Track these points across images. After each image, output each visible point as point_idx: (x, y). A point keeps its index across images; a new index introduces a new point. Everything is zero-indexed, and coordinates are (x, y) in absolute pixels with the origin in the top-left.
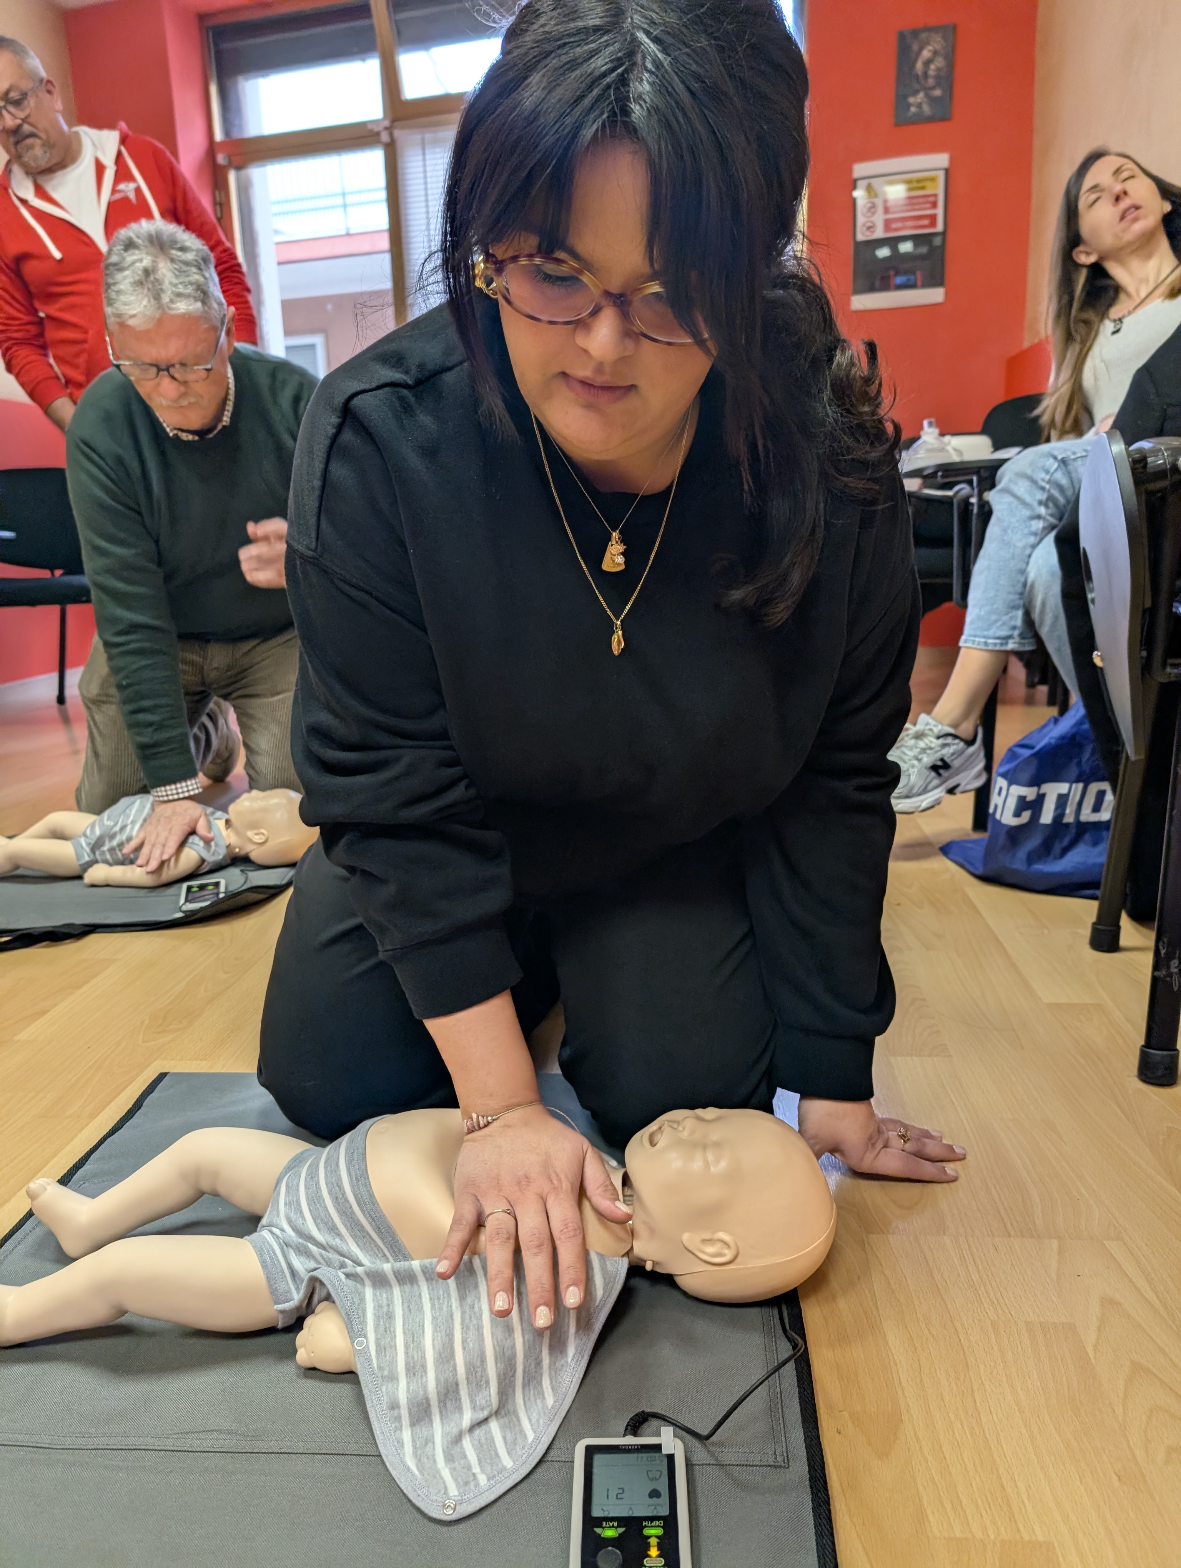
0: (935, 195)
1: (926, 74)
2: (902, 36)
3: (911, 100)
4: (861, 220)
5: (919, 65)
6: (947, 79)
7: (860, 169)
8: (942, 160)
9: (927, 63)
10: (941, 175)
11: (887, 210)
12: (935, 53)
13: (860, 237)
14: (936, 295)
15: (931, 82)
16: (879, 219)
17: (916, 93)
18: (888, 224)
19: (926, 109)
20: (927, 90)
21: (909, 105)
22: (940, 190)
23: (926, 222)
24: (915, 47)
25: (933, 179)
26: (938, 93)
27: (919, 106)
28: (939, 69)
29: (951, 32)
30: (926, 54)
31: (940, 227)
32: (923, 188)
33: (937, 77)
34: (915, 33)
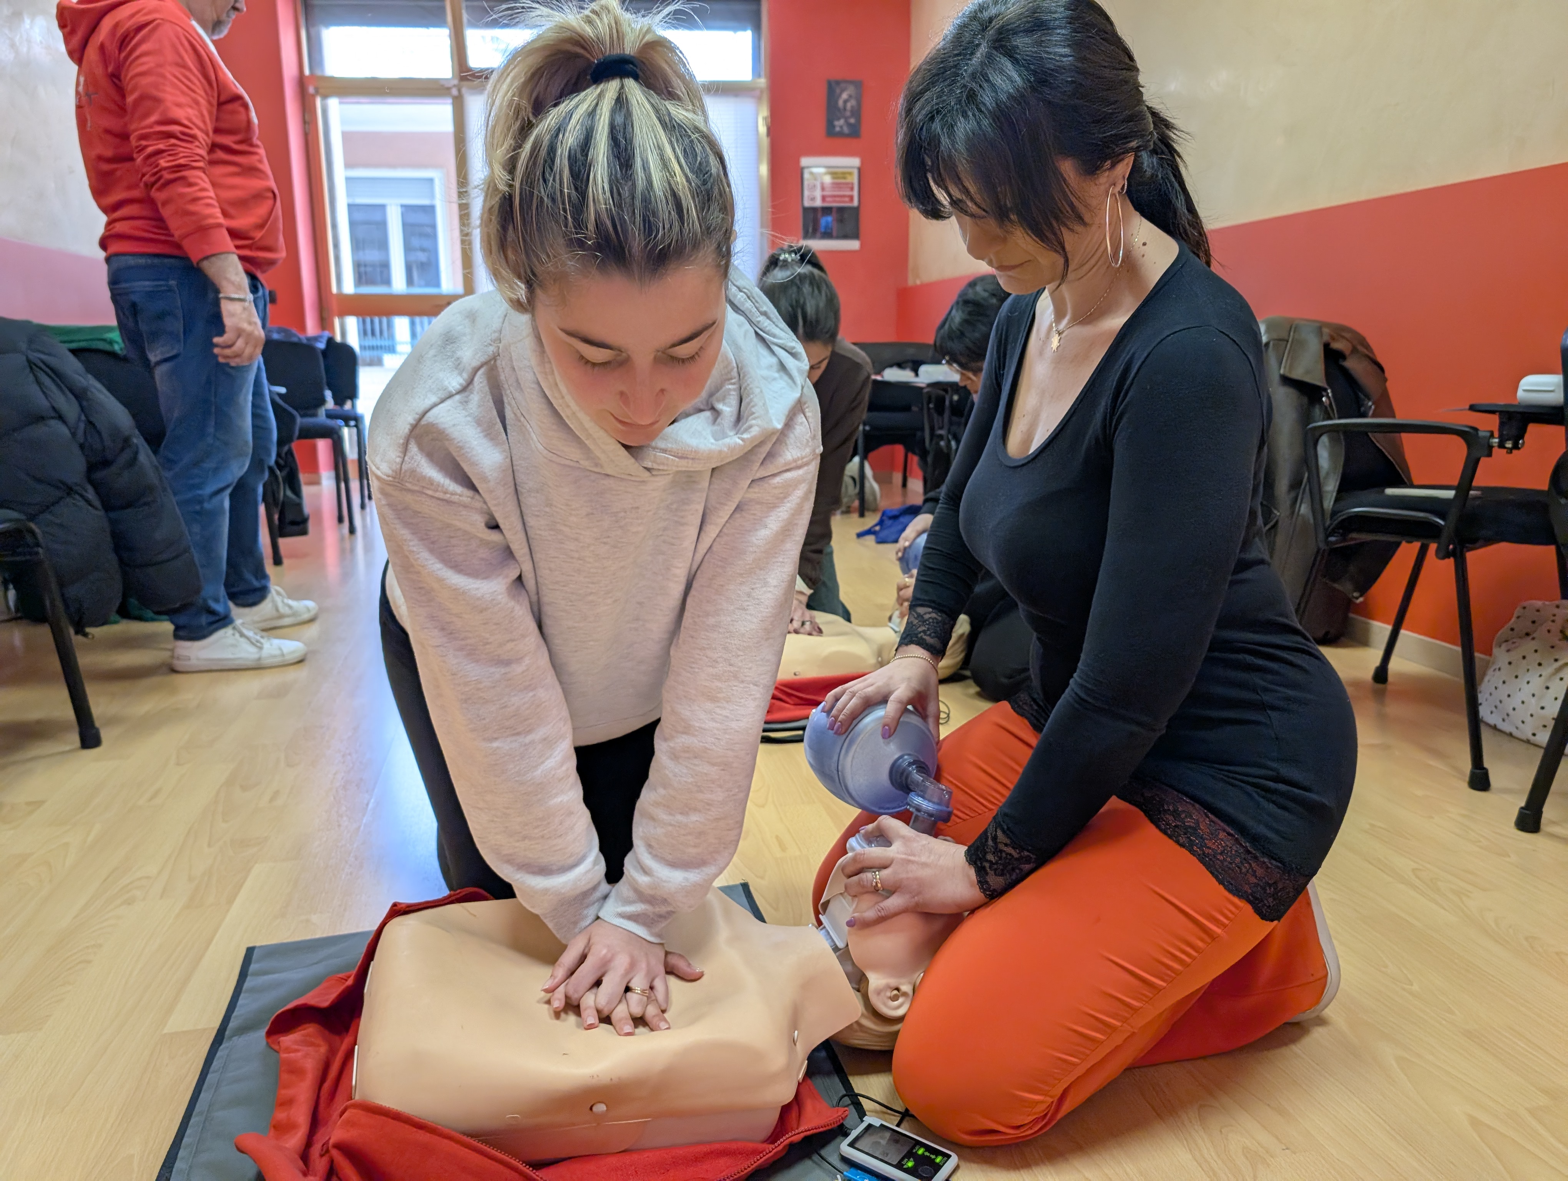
0: (852, 184)
1: (845, 109)
2: (830, 84)
3: (837, 123)
4: (806, 193)
5: (841, 103)
6: (857, 112)
7: (805, 161)
8: (855, 162)
9: (845, 102)
10: (856, 172)
11: (823, 189)
12: (850, 96)
13: (807, 204)
14: (853, 245)
15: (848, 114)
16: (818, 194)
17: (839, 119)
18: (824, 198)
19: (846, 130)
20: (846, 119)
21: (834, 127)
22: (855, 179)
23: (847, 199)
24: (838, 91)
25: (850, 174)
26: (852, 121)
27: (841, 127)
28: (852, 107)
29: (859, 85)
30: (845, 96)
31: (855, 203)
32: (845, 178)
33: (852, 111)
34: (838, 83)
